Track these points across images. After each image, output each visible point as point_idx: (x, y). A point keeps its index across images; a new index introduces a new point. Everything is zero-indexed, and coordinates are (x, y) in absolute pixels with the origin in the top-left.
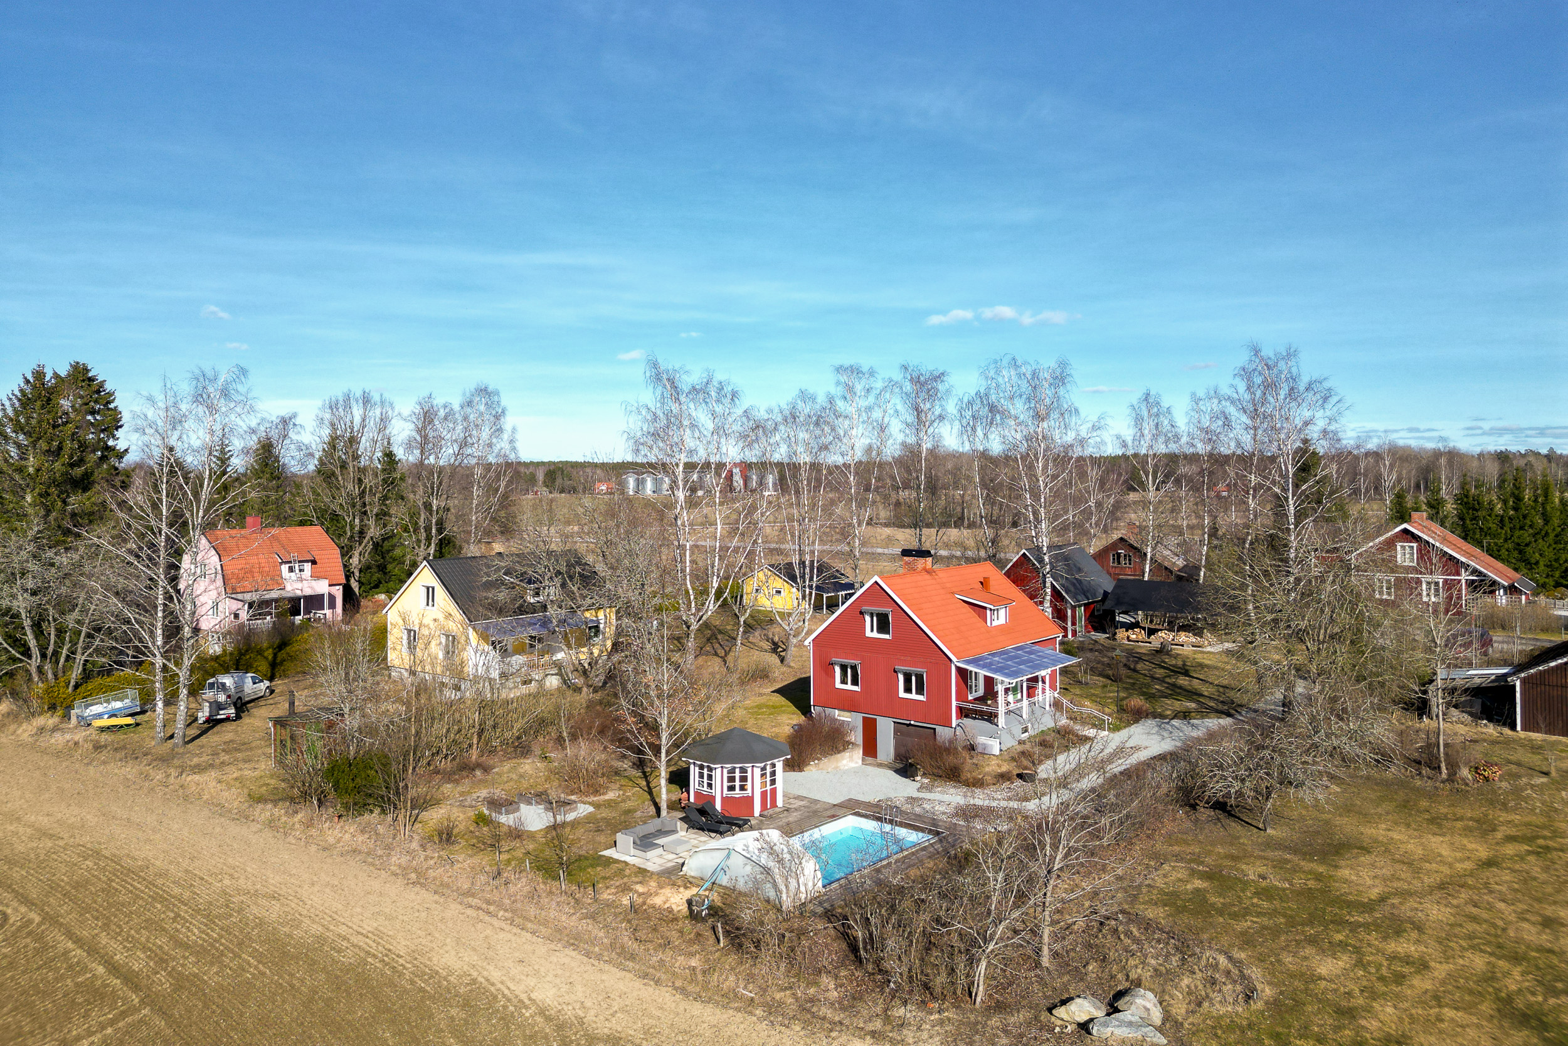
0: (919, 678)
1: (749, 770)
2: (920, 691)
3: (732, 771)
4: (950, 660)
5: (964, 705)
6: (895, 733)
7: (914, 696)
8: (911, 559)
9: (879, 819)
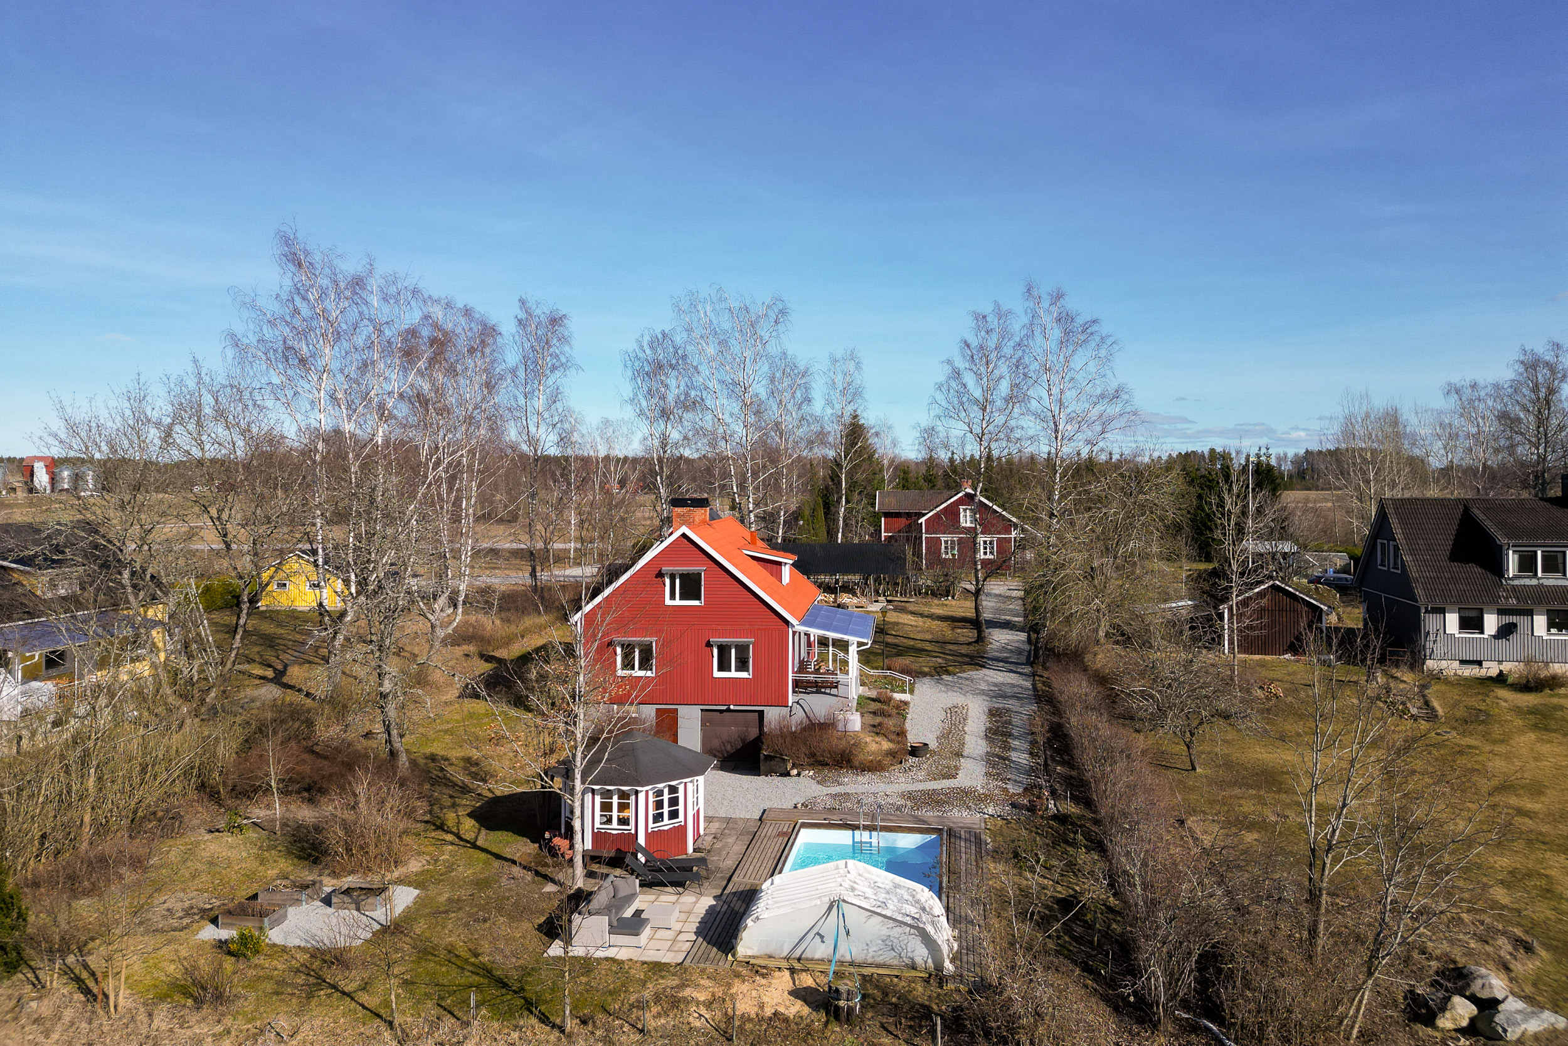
0: (742, 649)
1: (681, 788)
2: (742, 665)
3: (660, 793)
4: (787, 622)
5: (803, 677)
6: (703, 724)
7: (733, 674)
8: (685, 510)
9: (845, 826)
